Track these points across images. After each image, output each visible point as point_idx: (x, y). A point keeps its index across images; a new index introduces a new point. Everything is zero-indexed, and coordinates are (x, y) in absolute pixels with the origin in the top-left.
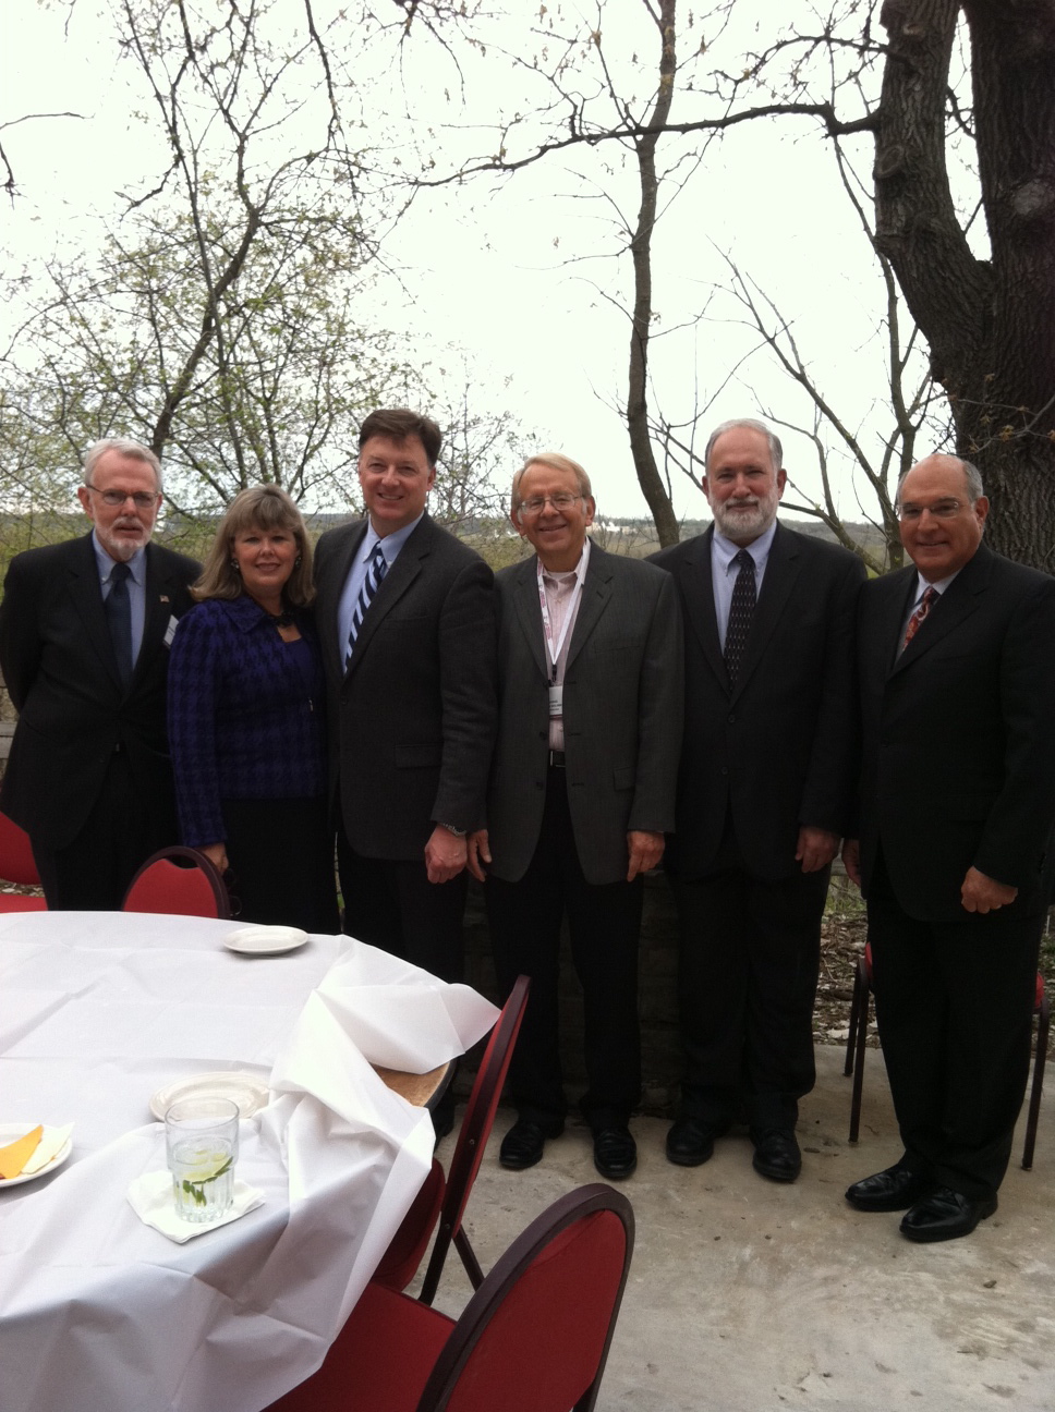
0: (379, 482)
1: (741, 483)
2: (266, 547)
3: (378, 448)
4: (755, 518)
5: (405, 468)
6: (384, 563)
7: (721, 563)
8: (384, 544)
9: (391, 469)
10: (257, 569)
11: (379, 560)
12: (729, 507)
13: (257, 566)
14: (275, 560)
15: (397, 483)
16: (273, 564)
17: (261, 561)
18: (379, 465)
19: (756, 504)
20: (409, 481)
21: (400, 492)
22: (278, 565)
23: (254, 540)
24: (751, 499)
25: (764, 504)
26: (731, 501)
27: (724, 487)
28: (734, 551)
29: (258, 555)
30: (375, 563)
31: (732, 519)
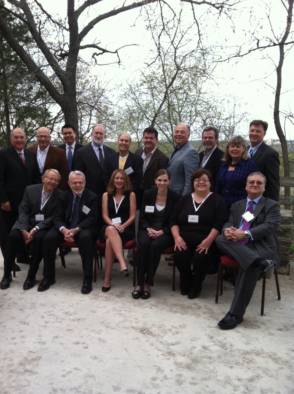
0: (252, 134)
1: (99, 135)
2: (235, 148)
3: (253, 127)
4: (100, 142)
5: (258, 131)
6: (253, 153)
7: (96, 150)
8: (253, 149)
9: (255, 132)
10: (233, 154)
11: (252, 152)
12: (96, 139)
13: (233, 153)
14: (237, 152)
15: (256, 134)
16: (236, 152)
17: (234, 151)
18: (252, 131)
19: (101, 139)
20: (259, 134)
21: (256, 136)
22: (238, 153)
23: (233, 147)
24: (100, 138)
25: (102, 140)
26: (97, 138)
27: (96, 135)
28: (98, 148)
29: (233, 150)
30: (251, 153)
31: (96, 141)
